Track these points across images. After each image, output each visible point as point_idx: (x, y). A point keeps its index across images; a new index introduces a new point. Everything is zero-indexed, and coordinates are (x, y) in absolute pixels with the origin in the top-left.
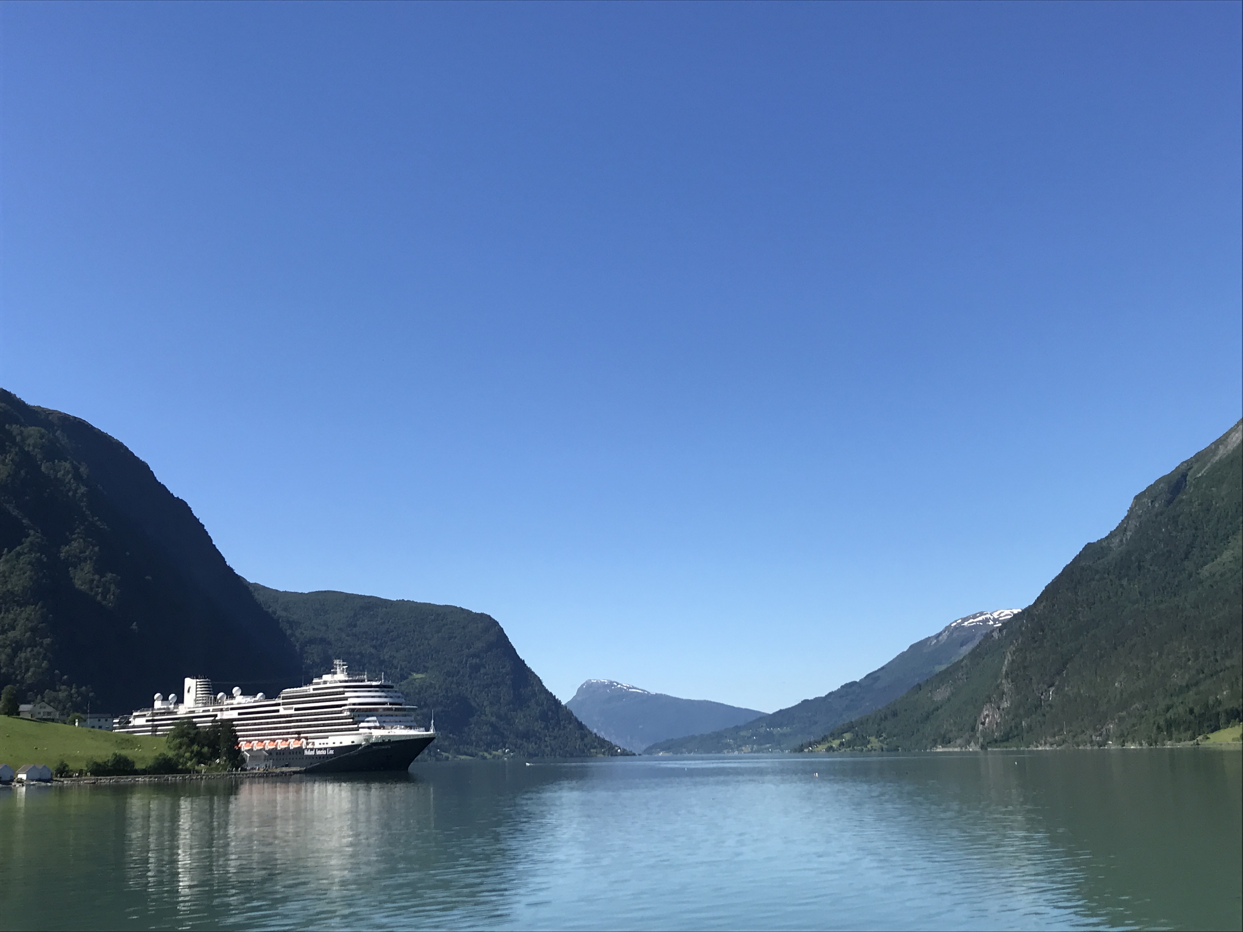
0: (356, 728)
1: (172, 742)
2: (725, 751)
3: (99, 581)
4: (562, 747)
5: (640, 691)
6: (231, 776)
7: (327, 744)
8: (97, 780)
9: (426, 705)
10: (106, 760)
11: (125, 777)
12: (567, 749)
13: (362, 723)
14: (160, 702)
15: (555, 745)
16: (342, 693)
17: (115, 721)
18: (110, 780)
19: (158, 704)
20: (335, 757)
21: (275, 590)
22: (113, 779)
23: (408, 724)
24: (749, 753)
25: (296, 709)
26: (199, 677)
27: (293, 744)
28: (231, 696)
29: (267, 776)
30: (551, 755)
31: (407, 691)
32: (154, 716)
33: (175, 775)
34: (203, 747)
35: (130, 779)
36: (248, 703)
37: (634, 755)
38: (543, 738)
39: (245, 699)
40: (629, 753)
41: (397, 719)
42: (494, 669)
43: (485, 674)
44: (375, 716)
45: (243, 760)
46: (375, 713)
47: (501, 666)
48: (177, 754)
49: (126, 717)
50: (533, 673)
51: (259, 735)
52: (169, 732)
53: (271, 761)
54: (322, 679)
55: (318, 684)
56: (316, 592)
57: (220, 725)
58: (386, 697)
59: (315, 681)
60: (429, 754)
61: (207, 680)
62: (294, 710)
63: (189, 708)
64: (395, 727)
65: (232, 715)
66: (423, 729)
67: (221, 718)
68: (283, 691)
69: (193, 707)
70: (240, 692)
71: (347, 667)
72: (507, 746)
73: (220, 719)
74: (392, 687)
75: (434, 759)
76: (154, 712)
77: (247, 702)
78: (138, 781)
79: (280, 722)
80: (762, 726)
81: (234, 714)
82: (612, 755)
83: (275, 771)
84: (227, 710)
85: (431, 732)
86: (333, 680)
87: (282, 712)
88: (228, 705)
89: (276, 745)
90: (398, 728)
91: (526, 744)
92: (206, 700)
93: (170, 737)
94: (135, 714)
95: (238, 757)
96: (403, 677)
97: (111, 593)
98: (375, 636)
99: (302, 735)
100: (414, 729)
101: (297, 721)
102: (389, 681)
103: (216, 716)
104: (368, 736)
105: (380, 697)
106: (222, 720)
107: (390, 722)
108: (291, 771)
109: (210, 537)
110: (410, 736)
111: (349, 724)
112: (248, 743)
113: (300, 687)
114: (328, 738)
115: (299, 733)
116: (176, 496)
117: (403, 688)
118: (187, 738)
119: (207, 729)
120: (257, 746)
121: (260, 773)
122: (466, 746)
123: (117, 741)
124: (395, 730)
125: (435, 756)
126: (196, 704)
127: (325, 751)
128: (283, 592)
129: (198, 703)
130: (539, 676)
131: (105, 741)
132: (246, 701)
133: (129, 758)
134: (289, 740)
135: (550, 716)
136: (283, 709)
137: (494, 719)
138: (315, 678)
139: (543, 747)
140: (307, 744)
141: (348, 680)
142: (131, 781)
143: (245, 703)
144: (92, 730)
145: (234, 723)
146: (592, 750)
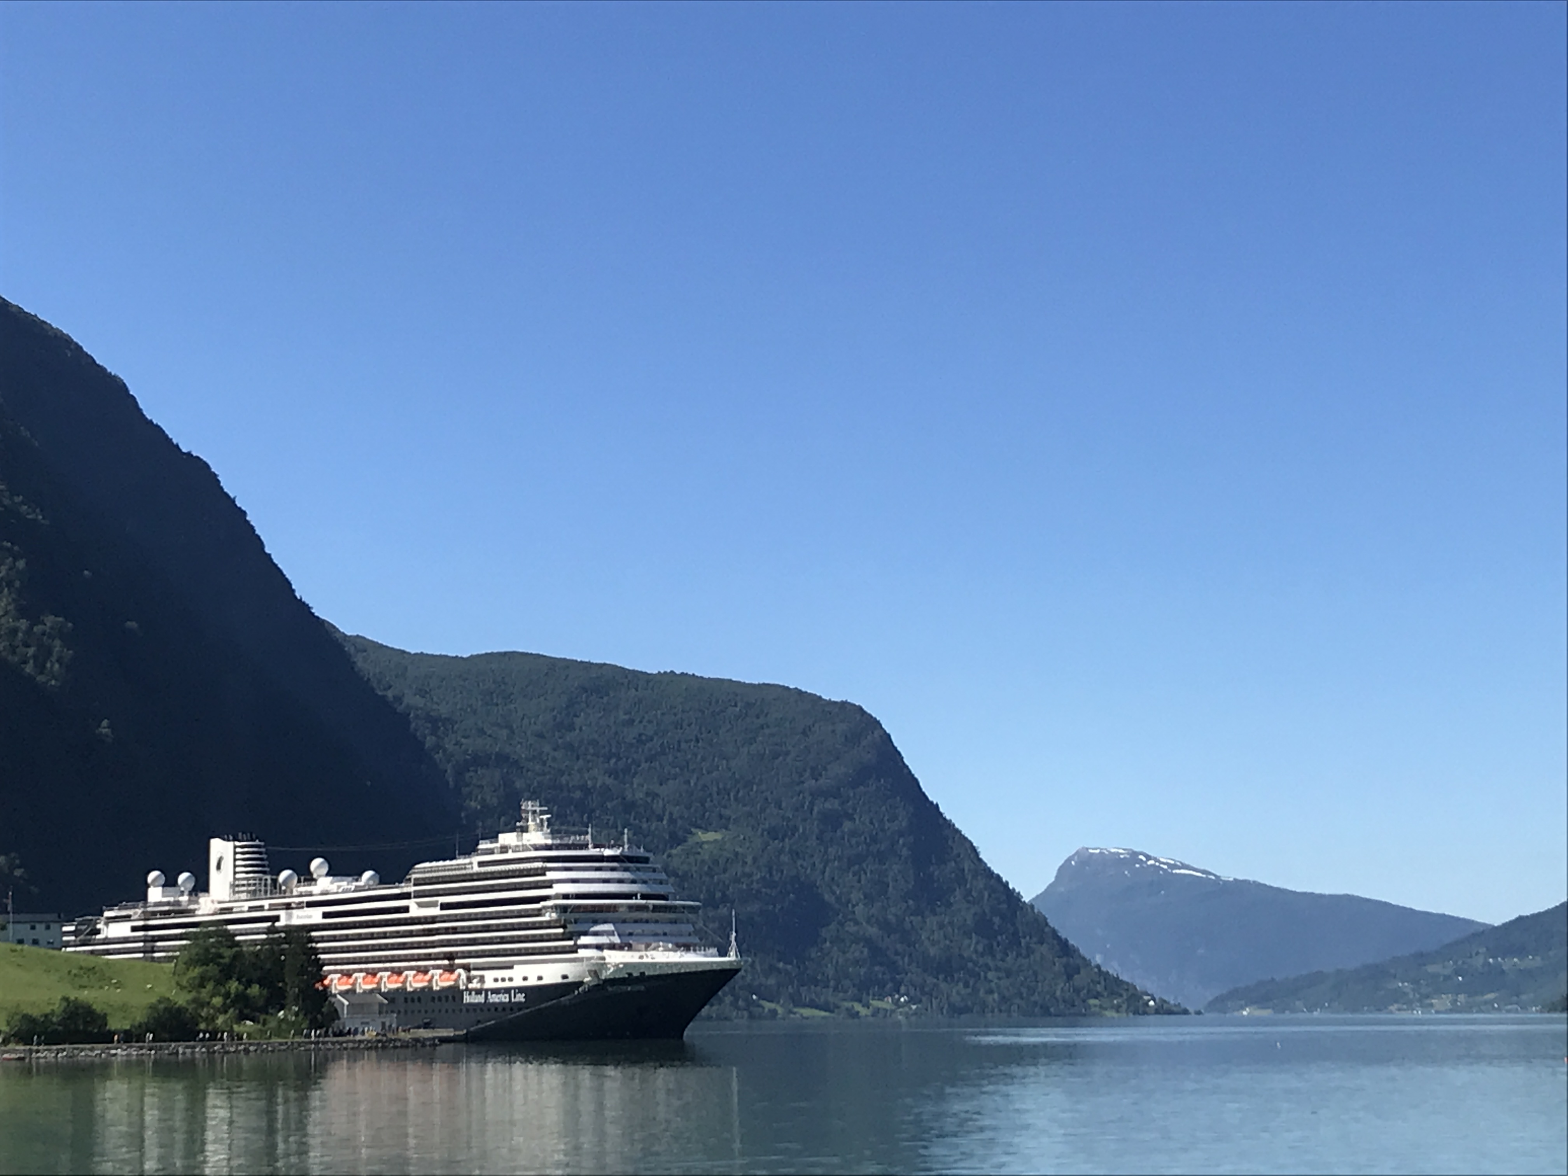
0: (570, 946)
1: (184, 974)
2: (1393, 1008)
3: (29, 631)
4: (1024, 991)
5: (1199, 874)
6: (308, 1047)
7: (511, 979)
8: (31, 1051)
9: (725, 899)
10: (48, 1010)
11: (88, 1046)
12: (1036, 997)
13: (582, 938)
14: (160, 889)
15: (1008, 990)
16: (539, 872)
17: (65, 929)
18: (58, 1053)
19: (155, 894)
20: (527, 1008)
21: (399, 650)
22: (64, 1050)
23: (682, 940)
24: (1446, 1012)
25: (444, 906)
26: (240, 838)
27: (440, 981)
28: (308, 878)
29: (384, 1047)
30: (1000, 1011)
31: (685, 867)
32: (148, 919)
33: (192, 1043)
34: (249, 984)
35: (99, 1052)
36: (345, 891)
37: (1186, 1012)
38: (982, 974)
39: (336, 884)
40: (1175, 1009)
41: (659, 928)
42: (871, 823)
43: (853, 833)
44: (610, 922)
45: (335, 1014)
46: (610, 915)
47: (886, 818)
48: (195, 1000)
49: (92, 920)
50: (958, 832)
51: (367, 961)
52: (178, 953)
53: (395, 1015)
54: (497, 842)
55: (491, 852)
56: (487, 654)
57: (285, 938)
58: (633, 882)
59: (483, 845)
60: (734, 1004)
61: (257, 842)
62: (439, 908)
63: (220, 902)
64: (653, 945)
65: (310, 917)
66: (714, 951)
67: (289, 923)
68: (417, 866)
69: (227, 899)
70: (325, 870)
71: (549, 816)
72: (903, 989)
73: (286, 926)
74: (646, 860)
75: (746, 1013)
76: (149, 909)
77: (340, 890)
78: (115, 1055)
79: (411, 934)
80: (1477, 953)
81: (315, 916)
82: (1136, 1012)
83: (402, 1035)
84: (300, 906)
85: (732, 957)
86: (520, 843)
87: (415, 911)
88: (301, 895)
89: (404, 982)
90: (661, 949)
91: (943, 985)
92: (255, 885)
93: (180, 963)
94: (107, 914)
95: (322, 1007)
96: (676, 840)
97: (54, 659)
98: (613, 750)
99: (457, 961)
100: (695, 950)
101: (447, 931)
102: (639, 848)
103: (277, 918)
104: (597, 964)
105: (620, 881)
106: (290, 930)
107: (643, 934)
108: (434, 1038)
109: (258, 537)
110: (687, 964)
111: (556, 938)
112: (345, 978)
113: (451, 859)
114: (511, 967)
115: (451, 957)
116: (184, 450)
117: (675, 863)
118: (216, 966)
119: (259, 947)
120: (363, 984)
121: (369, 1041)
122: (813, 987)
123: (69, 972)
124: (654, 953)
125: (747, 1009)
126: (235, 893)
127: (507, 996)
128: (416, 654)
129: (238, 892)
130: (970, 838)
131: (48, 971)
132: (339, 887)
133: (94, 1007)
134: (431, 972)
135: (996, 927)
136: (416, 906)
137: (873, 931)
138: (482, 839)
139: (982, 993)
140: (470, 979)
141: (553, 845)
142: (100, 1055)
143: (337, 893)
144: (19, 947)
145: (314, 934)
146: (1092, 1002)
